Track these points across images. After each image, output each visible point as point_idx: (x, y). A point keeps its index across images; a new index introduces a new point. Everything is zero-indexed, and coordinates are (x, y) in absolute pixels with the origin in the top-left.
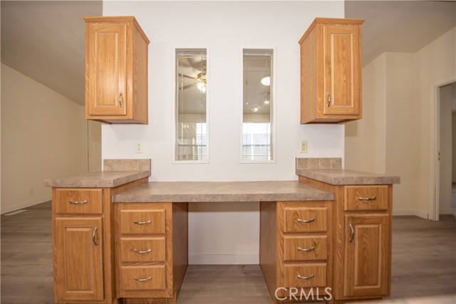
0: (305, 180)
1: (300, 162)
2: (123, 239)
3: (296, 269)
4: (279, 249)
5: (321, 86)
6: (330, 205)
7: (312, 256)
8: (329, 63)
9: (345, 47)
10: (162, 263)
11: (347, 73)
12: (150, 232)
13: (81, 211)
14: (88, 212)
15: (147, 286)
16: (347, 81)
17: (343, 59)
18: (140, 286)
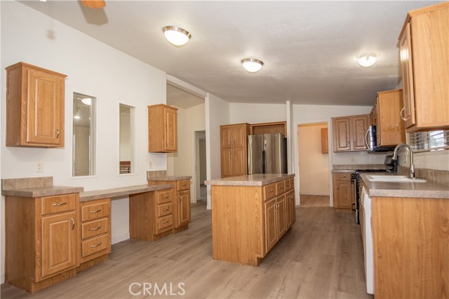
0: (153, 183)
1: (150, 173)
2: (83, 224)
3: (163, 219)
4: (156, 212)
5: (164, 136)
6: (172, 190)
7: (168, 213)
8: (166, 126)
9: (172, 120)
10: (106, 233)
11: (172, 131)
12: (100, 216)
13: (62, 210)
14: (66, 210)
15: (99, 249)
16: (173, 135)
17: (171, 125)
18: (95, 250)
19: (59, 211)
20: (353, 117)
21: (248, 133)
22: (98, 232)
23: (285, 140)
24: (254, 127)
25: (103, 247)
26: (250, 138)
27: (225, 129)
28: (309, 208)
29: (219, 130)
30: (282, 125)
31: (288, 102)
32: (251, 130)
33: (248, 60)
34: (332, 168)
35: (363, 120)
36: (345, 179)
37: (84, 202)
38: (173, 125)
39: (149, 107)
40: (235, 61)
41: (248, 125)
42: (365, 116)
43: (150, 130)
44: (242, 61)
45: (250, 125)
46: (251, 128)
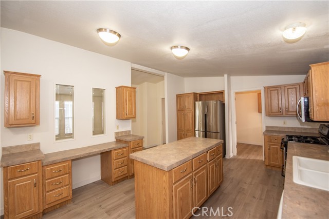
0: (118, 141)
1: (116, 133)
2: (47, 181)
3: (118, 171)
4: (113, 166)
5: (124, 108)
6: (127, 148)
7: (123, 165)
8: (126, 101)
9: (131, 96)
10: (67, 185)
11: (132, 104)
12: (61, 174)
13: (26, 174)
14: (29, 173)
15: (60, 197)
16: (132, 107)
17: (130, 100)
18: (57, 198)
19: (23, 175)
20: (285, 86)
21: (196, 100)
22: (60, 186)
23: (223, 105)
24: (201, 95)
25: (64, 195)
26: (197, 103)
27: (179, 97)
28: (244, 160)
29: (175, 97)
30: (222, 93)
31: (226, 76)
32: (198, 98)
33: (176, 47)
34: (264, 130)
35: (296, 88)
36: (276, 141)
37: (48, 165)
38: (132, 100)
39: (117, 88)
40: (166, 49)
41: (195, 94)
42: (298, 84)
43: (117, 104)
44: (171, 48)
45: (197, 93)
46: (198, 95)
